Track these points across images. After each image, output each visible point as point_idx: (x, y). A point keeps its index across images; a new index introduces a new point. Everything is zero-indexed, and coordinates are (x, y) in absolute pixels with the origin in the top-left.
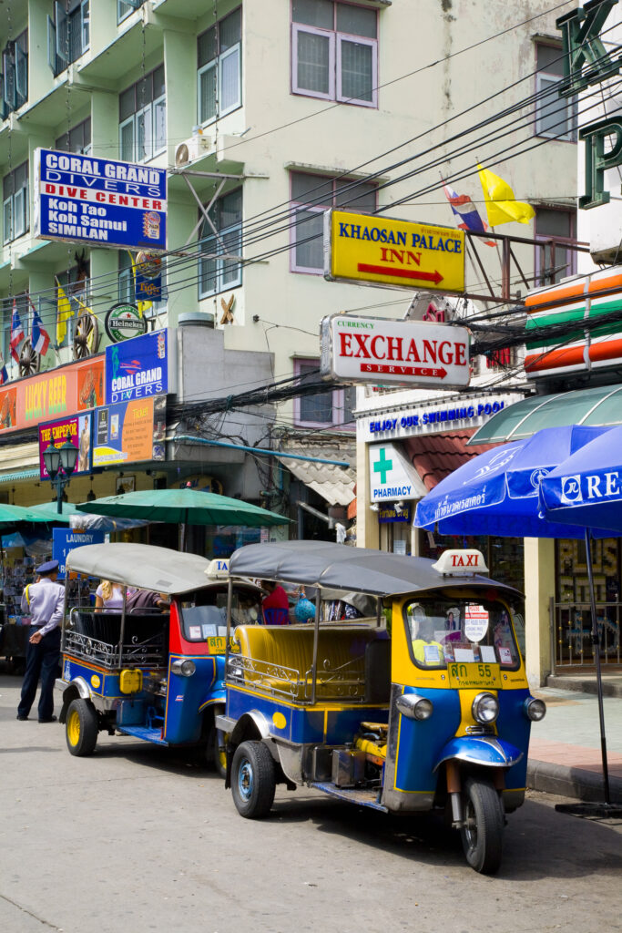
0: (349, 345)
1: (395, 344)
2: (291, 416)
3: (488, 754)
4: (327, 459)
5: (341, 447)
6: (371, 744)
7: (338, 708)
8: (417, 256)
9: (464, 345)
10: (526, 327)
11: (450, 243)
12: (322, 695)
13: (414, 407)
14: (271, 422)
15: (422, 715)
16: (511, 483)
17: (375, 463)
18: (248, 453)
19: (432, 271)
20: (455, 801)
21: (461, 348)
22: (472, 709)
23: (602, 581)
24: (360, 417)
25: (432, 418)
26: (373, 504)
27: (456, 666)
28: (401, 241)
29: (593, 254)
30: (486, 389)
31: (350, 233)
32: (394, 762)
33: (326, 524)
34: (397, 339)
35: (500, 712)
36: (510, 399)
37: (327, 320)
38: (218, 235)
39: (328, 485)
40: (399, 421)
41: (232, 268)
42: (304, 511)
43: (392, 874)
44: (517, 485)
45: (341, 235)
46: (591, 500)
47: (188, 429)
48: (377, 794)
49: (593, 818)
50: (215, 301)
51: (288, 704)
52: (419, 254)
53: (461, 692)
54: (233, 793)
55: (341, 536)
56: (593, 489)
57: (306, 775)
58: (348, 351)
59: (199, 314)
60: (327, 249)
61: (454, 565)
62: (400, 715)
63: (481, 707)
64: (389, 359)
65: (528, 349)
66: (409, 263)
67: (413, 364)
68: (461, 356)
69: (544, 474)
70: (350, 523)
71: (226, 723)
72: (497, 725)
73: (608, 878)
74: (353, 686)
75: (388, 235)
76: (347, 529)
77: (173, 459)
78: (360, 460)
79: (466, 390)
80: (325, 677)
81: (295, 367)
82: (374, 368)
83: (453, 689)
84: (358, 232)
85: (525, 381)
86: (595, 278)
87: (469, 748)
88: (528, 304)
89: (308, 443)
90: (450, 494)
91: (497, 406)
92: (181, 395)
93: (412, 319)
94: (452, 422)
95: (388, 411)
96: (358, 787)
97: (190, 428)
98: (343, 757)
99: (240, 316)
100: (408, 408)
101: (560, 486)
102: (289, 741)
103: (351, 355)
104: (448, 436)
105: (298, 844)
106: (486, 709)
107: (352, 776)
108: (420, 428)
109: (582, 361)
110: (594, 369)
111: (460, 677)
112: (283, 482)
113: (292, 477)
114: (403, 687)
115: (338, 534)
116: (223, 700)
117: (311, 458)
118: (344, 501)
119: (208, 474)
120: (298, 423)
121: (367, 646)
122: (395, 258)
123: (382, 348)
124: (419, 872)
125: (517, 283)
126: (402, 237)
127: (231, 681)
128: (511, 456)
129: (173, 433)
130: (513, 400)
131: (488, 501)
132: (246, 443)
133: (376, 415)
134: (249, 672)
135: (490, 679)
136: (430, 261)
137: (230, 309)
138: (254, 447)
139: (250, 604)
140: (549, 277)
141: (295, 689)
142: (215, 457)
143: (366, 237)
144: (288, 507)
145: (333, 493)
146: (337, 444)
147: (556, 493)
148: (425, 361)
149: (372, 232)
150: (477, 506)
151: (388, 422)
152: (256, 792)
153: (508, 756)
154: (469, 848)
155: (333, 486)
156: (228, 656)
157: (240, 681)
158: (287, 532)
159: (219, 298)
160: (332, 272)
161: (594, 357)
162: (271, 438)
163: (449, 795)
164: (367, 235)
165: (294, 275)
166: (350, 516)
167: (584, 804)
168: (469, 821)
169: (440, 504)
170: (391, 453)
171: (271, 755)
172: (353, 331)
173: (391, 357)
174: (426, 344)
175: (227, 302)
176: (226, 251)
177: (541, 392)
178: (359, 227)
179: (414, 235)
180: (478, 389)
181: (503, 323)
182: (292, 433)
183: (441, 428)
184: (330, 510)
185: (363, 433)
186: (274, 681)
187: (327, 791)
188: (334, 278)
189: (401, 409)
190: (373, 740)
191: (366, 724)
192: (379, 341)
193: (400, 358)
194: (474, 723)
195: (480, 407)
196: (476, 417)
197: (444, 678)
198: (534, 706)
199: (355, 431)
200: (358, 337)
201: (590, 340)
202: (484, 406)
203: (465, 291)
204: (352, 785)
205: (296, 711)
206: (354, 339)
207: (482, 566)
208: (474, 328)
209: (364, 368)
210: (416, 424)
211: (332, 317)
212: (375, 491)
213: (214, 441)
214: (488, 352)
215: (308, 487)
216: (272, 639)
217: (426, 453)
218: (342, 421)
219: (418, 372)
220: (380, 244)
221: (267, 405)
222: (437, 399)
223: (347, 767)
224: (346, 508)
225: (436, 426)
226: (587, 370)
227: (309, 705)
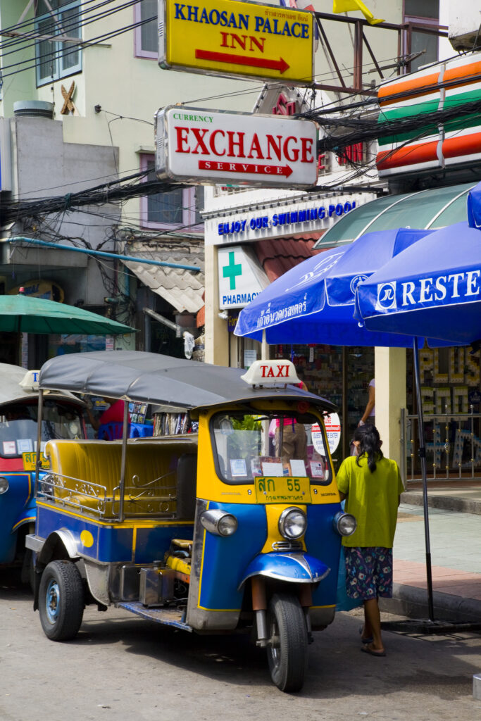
0: (186, 140)
1: (236, 139)
2: (137, 216)
3: (292, 570)
4: (176, 263)
5: (193, 250)
6: (181, 562)
7: (149, 524)
8: (260, 42)
9: (311, 141)
10: (379, 120)
11: (297, 27)
12: (132, 512)
13: (264, 208)
14: (116, 223)
15: (226, 531)
16: (330, 290)
17: (224, 268)
18: (92, 257)
19: (277, 59)
20: (260, 618)
21: (308, 144)
22: (279, 524)
23: (464, 392)
24: (208, 218)
25: (283, 220)
26: (222, 311)
27: (264, 480)
28: (243, 25)
29: (452, 39)
30: (335, 188)
31: (186, 15)
32: (198, 579)
33: (174, 331)
34: (238, 133)
35: (307, 527)
36: (362, 199)
37: (162, 112)
38: (53, 13)
39: (176, 291)
40: (248, 223)
41: (72, 50)
42: (152, 319)
43: (192, 695)
44: (337, 292)
45: (177, 17)
46: (405, 307)
47: (24, 230)
48: (181, 613)
49: (416, 635)
50: (52, 89)
51: (95, 521)
52: (263, 39)
53: (268, 507)
54: (41, 614)
55: (189, 346)
56: (407, 295)
57: (113, 595)
58: (185, 147)
59: (36, 102)
60: (161, 33)
61: (264, 376)
62: (205, 531)
63: (288, 522)
64: (229, 155)
65: (380, 145)
66: (251, 50)
67: (256, 162)
68: (308, 153)
69: (363, 280)
70: (199, 331)
71: (35, 542)
72: (305, 540)
73: (413, 695)
74: (164, 502)
75: (228, 17)
76: (195, 338)
77: (9, 262)
78: (208, 265)
79: (313, 189)
80: (135, 493)
81: (141, 163)
82: (214, 166)
83: (260, 504)
84: (196, 14)
85: (377, 179)
86: (451, 66)
87: (276, 564)
88: (380, 95)
89: (156, 246)
90: (272, 302)
91: (348, 207)
92: (16, 192)
93: (261, 112)
94: (302, 223)
95: (237, 212)
96: (166, 607)
97: (26, 229)
98: (150, 574)
99: (82, 105)
100: (257, 208)
101: (376, 293)
102: (96, 560)
103: (188, 152)
104: (302, 239)
105: (102, 666)
106: (294, 524)
107: (160, 595)
108: (270, 230)
109: (435, 158)
110: (447, 166)
111: (267, 492)
112: (129, 288)
113: (139, 281)
114: (208, 503)
115: (186, 343)
116: (33, 518)
117: (160, 262)
118: (193, 309)
119: (47, 279)
120: (145, 224)
121: (179, 460)
122: (236, 44)
123: (222, 143)
124: (221, 692)
125: (372, 71)
126: (244, 20)
127: (41, 499)
128: (336, 262)
129: (8, 234)
130: (365, 200)
131: (309, 310)
132: (88, 246)
133: (224, 215)
134: (59, 489)
135: (299, 494)
136: (275, 48)
137: (70, 97)
138: (97, 250)
139: (69, 417)
140: (405, 65)
141: (105, 506)
142: (55, 260)
143: (204, 20)
144: (135, 313)
145: (181, 300)
146: (188, 247)
147: (372, 301)
148: (269, 158)
149: (211, 14)
150: (299, 314)
151: (237, 224)
152: (63, 614)
153: (313, 572)
154: (274, 667)
155: (181, 292)
156: (38, 472)
157: (50, 499)
158: (134, 341)
159: (57, 86)
160: (167, 60)
161: (448, 153)
162: (116, 240)
163: (254, 613)
164: (206, 17)
165: (139, 60)
166: (199, 324)
167: (408, 621)
168: (273, 639)
169: (263, 313)
170: (241, 257)
171: (79, 575)
172: (190, 124)
173: (232, 154)
174: (270, 138)
175: (68, 89)
176: (63, 30)
177: (394, 192)
178: (196, 9)
179: (257, 18)
180: (326, 189)
181: (354, 116)
182: (139, 235)
183: (291, 230)
184: (178, 318)
185: (212, 236)
186: (83, 498)
187: (133, 611)
188: (169, 66)
189: (250, 209)
190: (183, 557)
191: (177, 541)
192: (218, 136)
193: (241, 155)
194: (281, 538)
195: (331, 208)
196: (327, 218)
197: (249, 492)
198: (345, 520)
199: (203, 232)
200: (196, 131)
201: (443, 134)
202: (336, 206)
203: (313, 80)
204: (162, 605)
205: (103, 529)
206: (191, 133)
207: (293, 377)
208: (323, 122)
209: (202, 165)
210: (265, 226)
211: (168, 109)
212: (225, 297)
213: (51, 243)
214: (337, 148)
215: (154, 293)
216: (85, 454)
217: (278, 257)
218: (193, 222)
219: (261, 170)
220: (219, 28)
221: (107, 205)
222: (288, 199)
223: (156, 585)
224: (195, 315)
225: (286, 227)
226: (440, 167)
227: (117, 522)
